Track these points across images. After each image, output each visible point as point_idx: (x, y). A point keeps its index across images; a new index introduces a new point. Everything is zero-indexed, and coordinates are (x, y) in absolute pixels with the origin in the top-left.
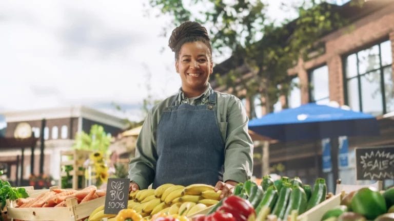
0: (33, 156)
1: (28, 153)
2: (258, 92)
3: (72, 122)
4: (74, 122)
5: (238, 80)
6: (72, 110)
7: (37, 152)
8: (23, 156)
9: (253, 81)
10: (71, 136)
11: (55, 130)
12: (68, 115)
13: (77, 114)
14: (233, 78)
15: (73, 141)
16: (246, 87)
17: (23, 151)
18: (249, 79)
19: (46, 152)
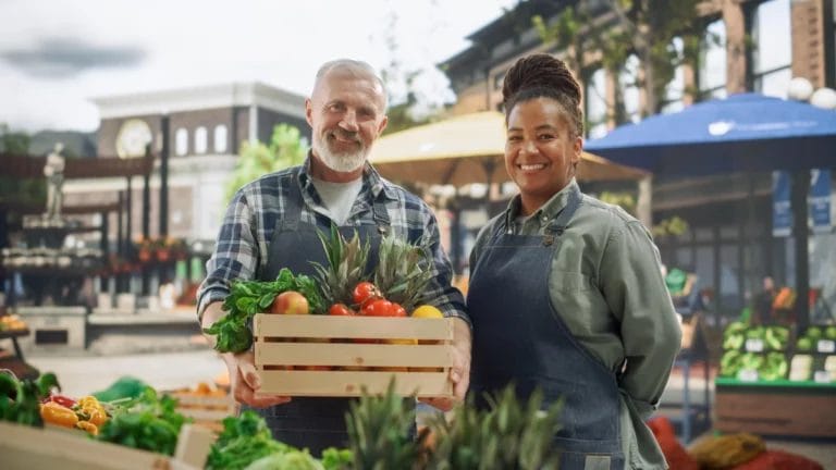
0: (147, 192)
1: (138, 183)
2: (632, 51)
3: (236, 116)
4: (241, 116)
5: (584, 28)
6: (236, 89)
7: (155, 183)
8: (129, 191)
9: (617, 30)
10: (234, 147)
11: (201, 135)
12: (226, 101)
13: (247, 99)
14: (571, 25)
15: (238, 160)
16: (600, 45)
17: (129, 180)
18: (607, 26)
19: (173, 182)
